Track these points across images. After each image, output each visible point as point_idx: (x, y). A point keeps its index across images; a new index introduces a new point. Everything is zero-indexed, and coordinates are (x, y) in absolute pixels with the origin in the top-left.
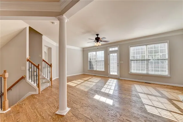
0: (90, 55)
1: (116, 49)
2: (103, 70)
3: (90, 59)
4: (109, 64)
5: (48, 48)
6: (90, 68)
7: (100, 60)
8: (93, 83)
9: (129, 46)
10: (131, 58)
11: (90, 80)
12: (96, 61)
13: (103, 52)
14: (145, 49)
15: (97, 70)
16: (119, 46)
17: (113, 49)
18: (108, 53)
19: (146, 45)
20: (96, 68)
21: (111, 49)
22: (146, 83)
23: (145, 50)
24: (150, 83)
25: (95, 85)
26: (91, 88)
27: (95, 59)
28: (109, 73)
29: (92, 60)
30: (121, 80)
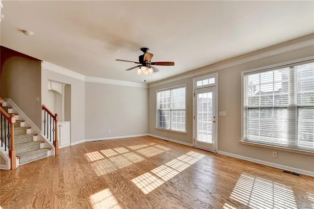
0: (160, 96)
1: (212, 81)
2: (183, 130)
4: (195, 118)
5: (64, 85)
6: (161, 124)
7: (179, 107)
9: (242, 73)
10: (247, 103)
12: (171, 110)
13: (183, 90)
15: (173, 129)
16: (217, 73)
17: (205, 82)
18: (194, 92)
20: (171, 127)
21: (199, 84)
22: (285, 172)
24: (298, 175)
28: (194, 137)
29: (163, 109)
30: (220, 156)
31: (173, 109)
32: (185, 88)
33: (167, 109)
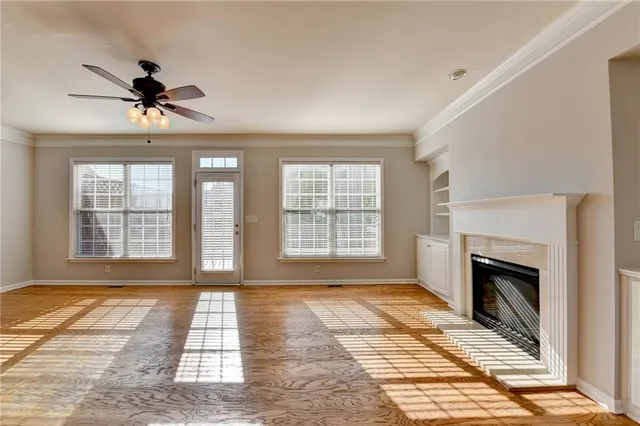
0: (86, 176)
1: (232, 163)
2: (167, 254)
3: (87, 201)
4: (198, 227)
6: (86, 248)
7: (152, 206)
8: (112, 338)
9: (280, 160)
10: (286, 205)
11: (82, 324)
12: (126, 212)
13: (166, 171)
14: (329, 176)
15: (133, 255)
16: (242, 152)
17: (219, 163)
18: (193, 178)
19: (332, 163)
20: (125, 249)
21: (205, 163)
22: (330, 286)
23: (328, 180)
24: (340, 286)
25: (126, 350)
26: (97, 385)
27: (117, 200)
28: (193, 266)
29: (95, 209)
30: (248, 288)
31: (132, 209)
32: (170, 166)
33: (109, 209)
